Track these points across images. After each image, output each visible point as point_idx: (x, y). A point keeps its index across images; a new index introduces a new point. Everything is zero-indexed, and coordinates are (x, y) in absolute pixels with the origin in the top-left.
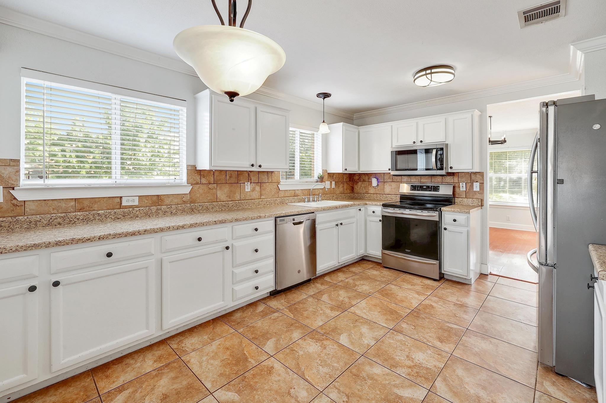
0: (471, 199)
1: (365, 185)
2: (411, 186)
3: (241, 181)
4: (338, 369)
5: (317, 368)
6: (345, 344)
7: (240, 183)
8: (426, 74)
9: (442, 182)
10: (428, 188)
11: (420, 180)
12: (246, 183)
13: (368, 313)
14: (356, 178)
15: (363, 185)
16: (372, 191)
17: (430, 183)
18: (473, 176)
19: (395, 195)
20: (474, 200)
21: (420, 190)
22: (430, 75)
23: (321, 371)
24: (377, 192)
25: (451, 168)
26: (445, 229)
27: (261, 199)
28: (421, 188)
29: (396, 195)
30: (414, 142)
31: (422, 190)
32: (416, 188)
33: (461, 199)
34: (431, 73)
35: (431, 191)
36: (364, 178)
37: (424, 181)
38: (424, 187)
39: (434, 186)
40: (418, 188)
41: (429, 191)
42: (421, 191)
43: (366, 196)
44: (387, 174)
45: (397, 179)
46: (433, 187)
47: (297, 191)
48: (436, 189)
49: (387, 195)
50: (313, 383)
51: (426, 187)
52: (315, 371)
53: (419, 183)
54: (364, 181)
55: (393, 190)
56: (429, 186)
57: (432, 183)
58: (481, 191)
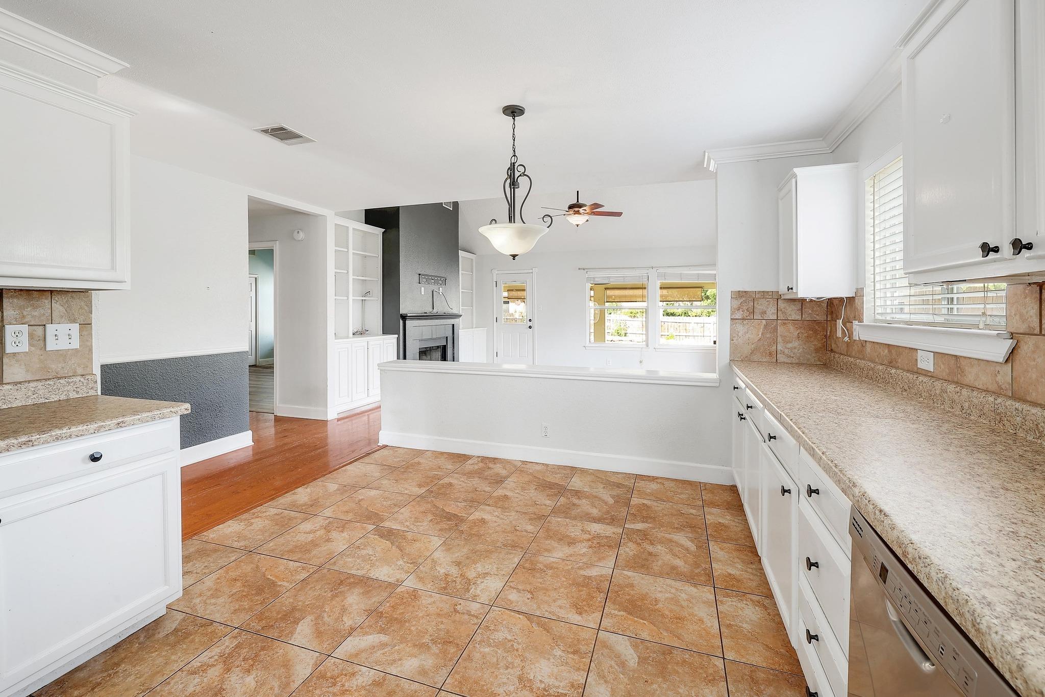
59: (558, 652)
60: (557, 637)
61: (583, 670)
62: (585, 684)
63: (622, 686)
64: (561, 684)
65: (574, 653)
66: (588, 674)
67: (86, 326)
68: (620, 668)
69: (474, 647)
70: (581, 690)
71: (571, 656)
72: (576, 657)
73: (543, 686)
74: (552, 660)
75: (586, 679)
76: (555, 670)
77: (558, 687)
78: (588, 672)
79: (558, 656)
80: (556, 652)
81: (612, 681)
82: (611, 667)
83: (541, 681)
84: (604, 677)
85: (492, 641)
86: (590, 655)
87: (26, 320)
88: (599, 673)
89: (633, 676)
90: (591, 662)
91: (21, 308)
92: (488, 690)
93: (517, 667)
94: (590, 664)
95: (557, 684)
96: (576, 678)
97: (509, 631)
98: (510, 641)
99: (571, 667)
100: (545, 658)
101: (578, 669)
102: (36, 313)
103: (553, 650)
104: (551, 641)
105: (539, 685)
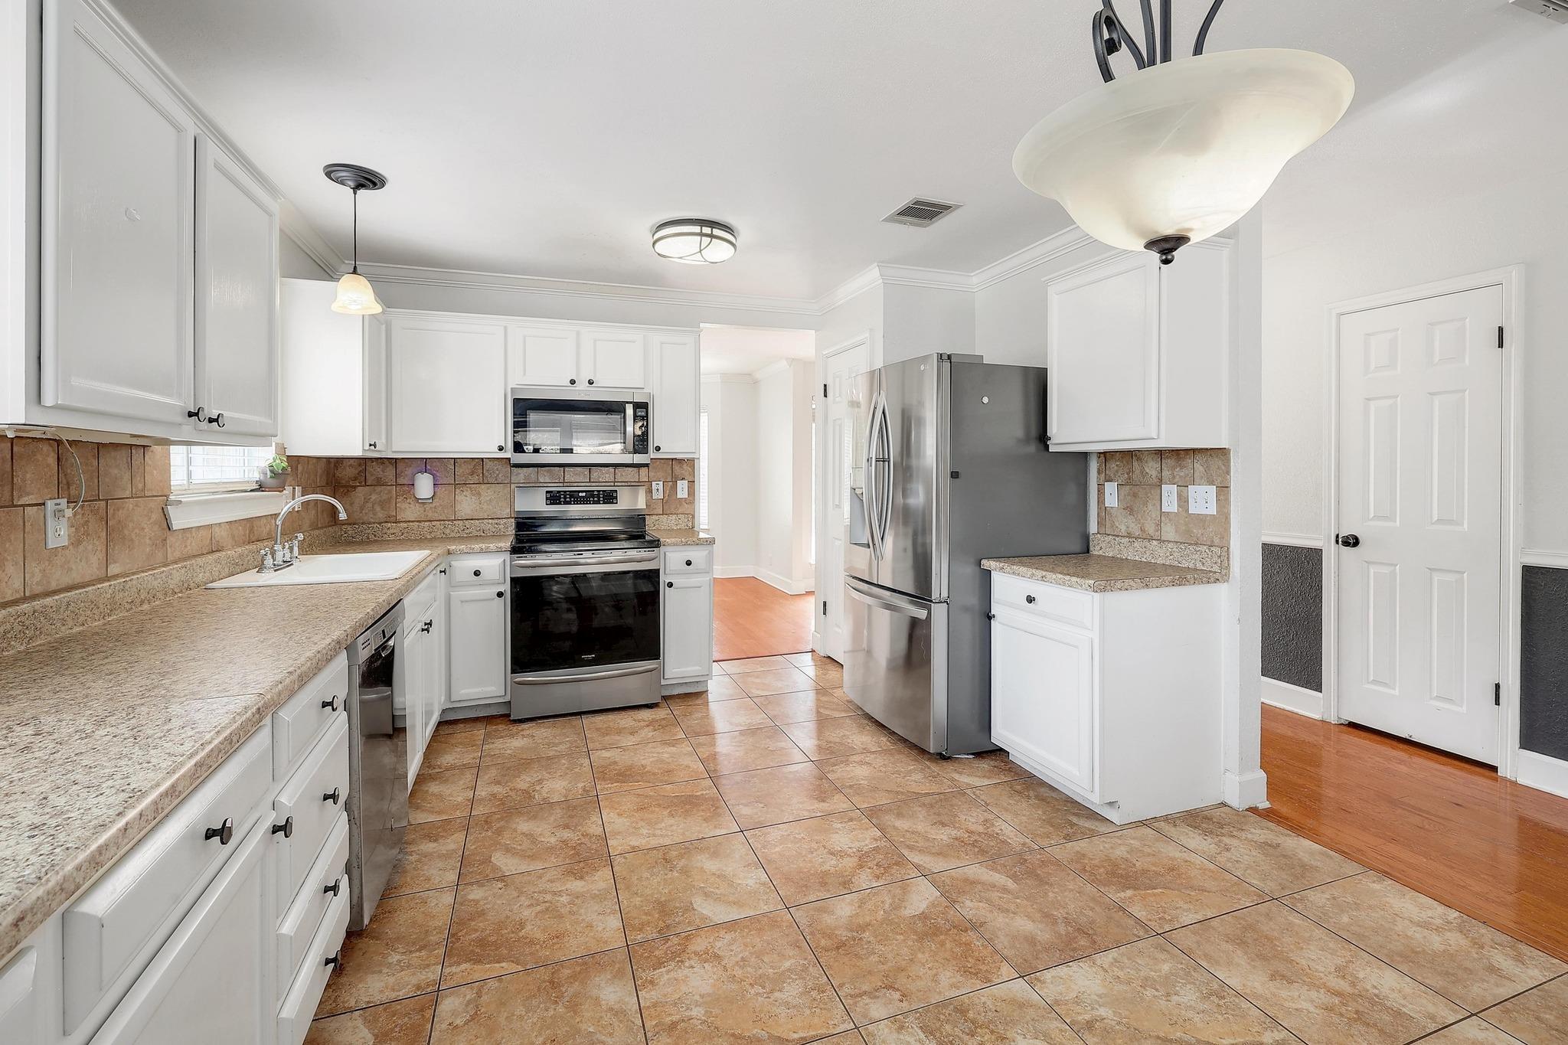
0: (674, 517)
1: (385, 497)
2: (547, 492)
3: (28, 494)
4: (805, 969)
5: (777, 1003)
6: (731, 916)
7: (23, 506)
8: (702, 234)
9: (615, 482)
10: (592, 497)
11: (562, 479)
12: (50, 504)
13: (658, 832)
14: (348, 472)
15: (373, 497)
16: (409, 511)
17: (587, 484)
18: (676, 468)
19: (493, 521)
20: (680, 516)
21: (571, 501)
22: (710, 239)
23: (790, 999)
24: (431, 515)
25: (658, 449)
26: (670, 585)
27: (108, 579)
28: (573, 498)
29: (496, 521)
30: (573, 382)
31: (577, 501)
32: (561, 498)
33: (657, 517)
34: (712, 236)
35: (598, 502)
36: (381, 474)
37: (573, 480)
38: (580, 494)
39: (603, 491)
40: (565, 498)
41: (595, 503)
42: (574, 504)
43: (392, 531)
44: (465, 462)
45: (498, 475)
46: (601, 493)
47: (217, 529)
48: (610, 497)
49: (467, 522)
50: (823, 1031)
51: (584, 494)
52: (782, 1011)
53: (561, 485)
54: (379, 482)
55: (485, 507)
56: (593, 491)
57: (594, 484)
58: (691, 498)
59: (697, 1012)
60: (713, 1034)
61: (648, 1007)
62: (637, 993)
63: (587, 1015)
64: (666, 977)
65: (674, 1025)
66: (640, 1006)
67: (1223, 489)
68: (597, 1039)
69: (806, 959)
70: (639, 983)
71: (675, 1018)
72: (668, 1020)
73: (687, 964)
74: (697, 997)
75: (638, 999)
76: (684, 989)
77: (668, 972)
78: (640, 1009)
79: (693, 1007)
80: (700, 1012)
81: (603, 1014)
82: (611, 1034)
83: (692, 967)
84: (616, 1014)
85: (794, 977)
86: (649, 1035)
87: (1176, 480)
88: (625, 1015)
89: (575, 1039)
90: (643, 1025)
91: (1173, 468)
92: (741, 930)
93: (733, 966)
94: (643, 1021)
95: (672, 974)
96: (652, 993)
97: (787, 1003)
98: (772, 991)
99: (666, 1002)
100: (709, 995)
101: (655, 1005)
102: (1182, 474)
103: (706, 1012)
104: (718, 1023)
105: (692, 963)
